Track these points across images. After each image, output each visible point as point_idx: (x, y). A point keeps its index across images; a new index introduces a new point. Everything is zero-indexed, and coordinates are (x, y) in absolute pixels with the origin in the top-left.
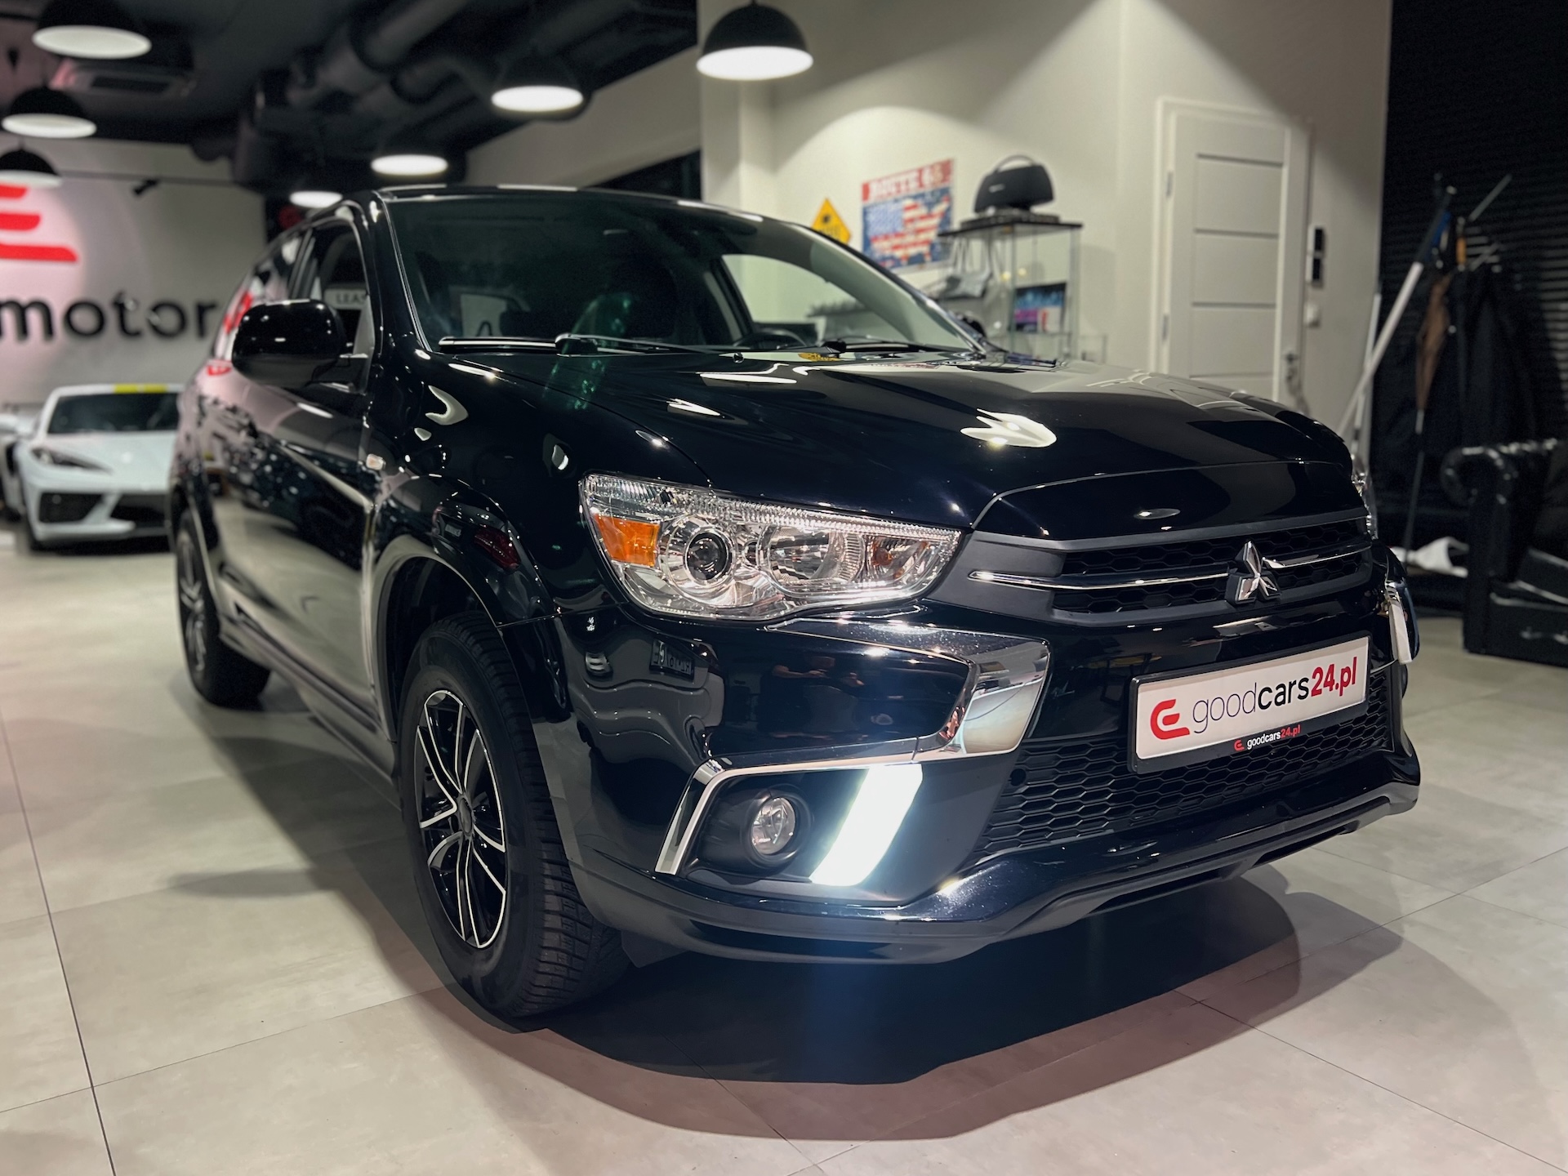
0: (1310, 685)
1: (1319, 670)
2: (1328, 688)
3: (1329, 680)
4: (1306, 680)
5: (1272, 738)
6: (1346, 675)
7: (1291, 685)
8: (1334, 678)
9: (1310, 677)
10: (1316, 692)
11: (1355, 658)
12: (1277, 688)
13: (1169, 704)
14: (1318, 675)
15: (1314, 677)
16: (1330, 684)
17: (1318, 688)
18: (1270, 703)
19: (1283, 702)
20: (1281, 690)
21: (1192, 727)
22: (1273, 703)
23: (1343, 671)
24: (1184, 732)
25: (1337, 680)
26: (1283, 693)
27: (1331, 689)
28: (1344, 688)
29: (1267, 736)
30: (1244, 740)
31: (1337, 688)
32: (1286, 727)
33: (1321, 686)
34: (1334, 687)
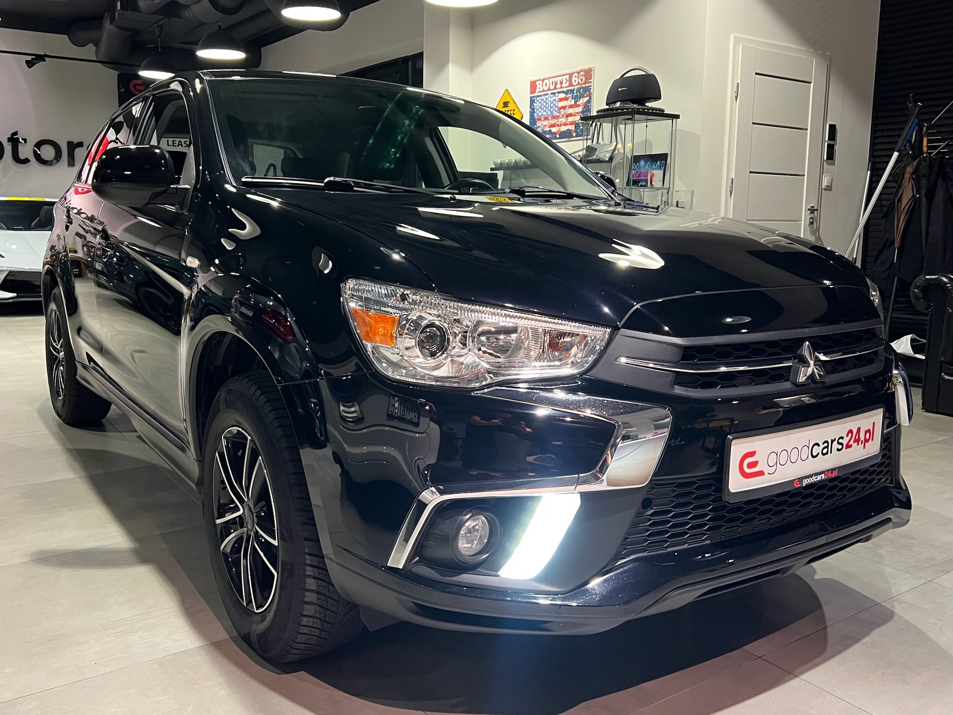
0: (844, 441)
1: (851, 431)
2: (856, 443)
3: (857, 438)
4: (842, 438)
5: (819, 478)
6: (868, 434)
7: (832, 441)
8: (860, 436)
9: (845, 436)
10: (848, 446)
11: (874, 423)
12: (823, 443)
13: (752, 454)
14: (850, 435)
15: (847, 436)
16: (857, 441)
17: (850, 444)
18: (818, 454)
19: (827, 453)
20: (826, 445)
21: (767, 470)
22: (820, 454)
23: (866, 432)
24: (761, 473)
25: (862, 438)
26: (827, 447)
27: (858, 444)
28: (866, 443)
29: (816, 477)
30: (801, 479)
31: (862, 443)
32: (828, 471)
33: (851, 442)
34: (860, 442)
